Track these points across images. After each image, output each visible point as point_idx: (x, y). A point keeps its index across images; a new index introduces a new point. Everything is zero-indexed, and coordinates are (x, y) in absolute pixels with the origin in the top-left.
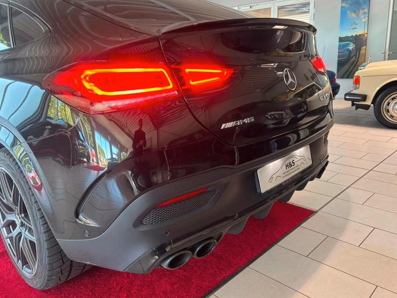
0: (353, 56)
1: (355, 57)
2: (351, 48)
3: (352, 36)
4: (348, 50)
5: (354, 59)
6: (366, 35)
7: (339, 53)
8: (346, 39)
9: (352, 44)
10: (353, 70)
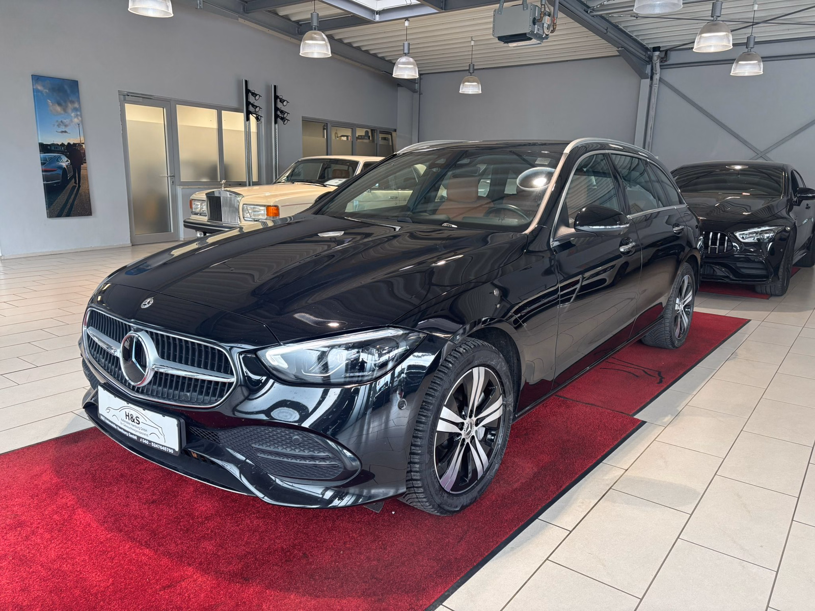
0: (71, 179)
1: (73, 180)
2: (64, 165)
3: (63, 145)
4: (61, 167)
5: (72, 183)
6: (83, 145)
7: (43, 172)
8: (53, 148)
9: (64, 159)
10: (75, 202)
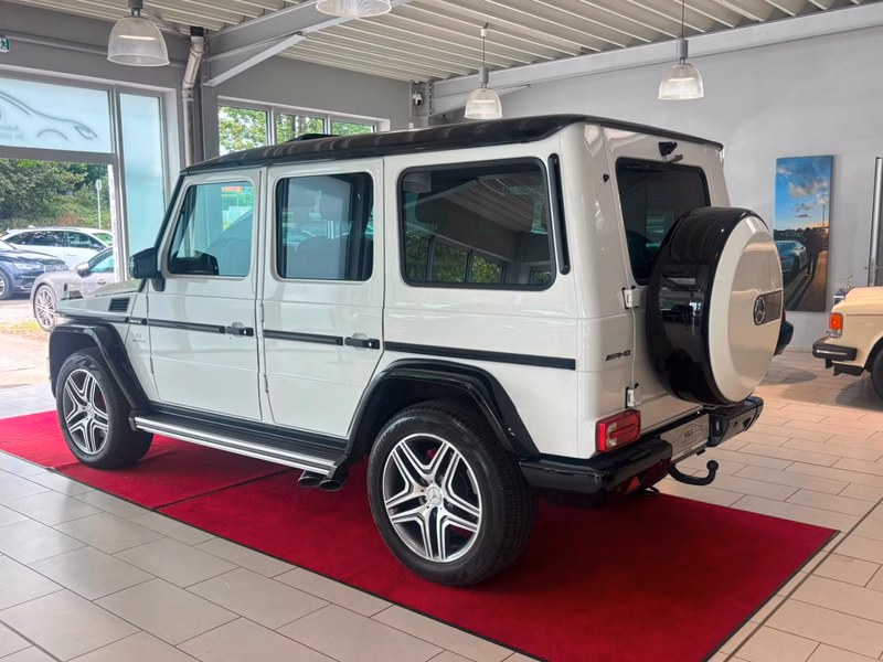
0: (804, 268)
1: (806, 270)
2: (798, 253)
3: (800, 230)
4: (793, 255)
5: (805, 273)
6: (827, 230)
8: (787, 235)
9: (799, 246)
10: (805, 296)
